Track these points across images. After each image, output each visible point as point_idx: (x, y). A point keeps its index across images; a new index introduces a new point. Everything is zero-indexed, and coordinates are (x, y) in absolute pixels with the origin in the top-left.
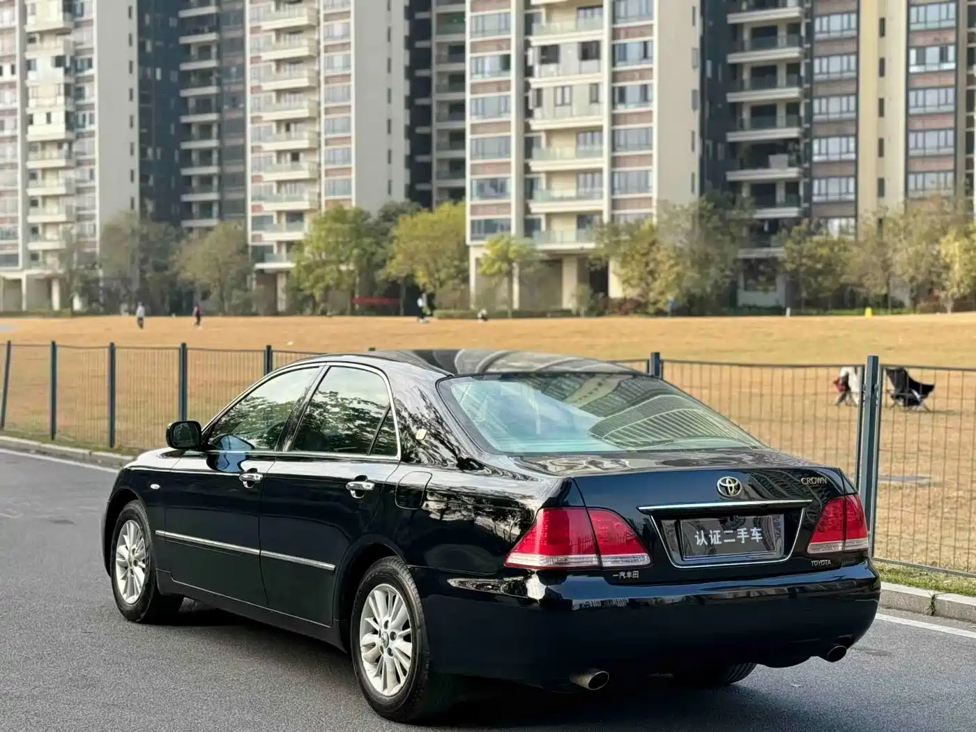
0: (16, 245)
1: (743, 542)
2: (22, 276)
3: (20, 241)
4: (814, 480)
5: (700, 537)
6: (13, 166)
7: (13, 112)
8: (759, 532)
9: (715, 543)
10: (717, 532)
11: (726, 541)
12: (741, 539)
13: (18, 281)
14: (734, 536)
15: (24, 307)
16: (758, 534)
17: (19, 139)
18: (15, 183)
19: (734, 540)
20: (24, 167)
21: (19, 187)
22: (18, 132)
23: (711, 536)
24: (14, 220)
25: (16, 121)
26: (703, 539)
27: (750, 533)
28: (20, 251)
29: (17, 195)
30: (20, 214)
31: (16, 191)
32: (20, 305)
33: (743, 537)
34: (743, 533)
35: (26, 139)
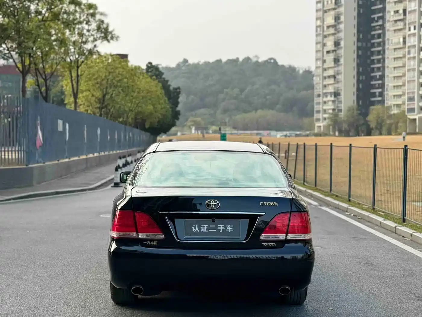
0: (414, 104)
1: (221, 231)
2: (417, 117)
3: (416, 102)
4: (269, 204)
5: (195, 228)
6: (414, 70)
7: (414, 46)
8: (231, 227)
9: (204, 231)
10: (206, 226)
11: (210, 230)
12: (220, 230)
13: (415, 120)
14: (216, 228)
15: (417, 131)
16: (230, 228)
17: (417, 58)
18: (414, 77)
19: (215, 230)
20: (418, 69)
21: (416, 79)
22: (416, 55)
23: (202, 228)
24: (413, 93)
25: (415, 49)
26: (197, 229)
27: (226, 228)
28: (416, 106)
29: (415, 82)
30: (416, 91)
31: (414, 81)
32: (416, 130)
33: (221, 229)
34: (221, 227)
35: (419, 57)
